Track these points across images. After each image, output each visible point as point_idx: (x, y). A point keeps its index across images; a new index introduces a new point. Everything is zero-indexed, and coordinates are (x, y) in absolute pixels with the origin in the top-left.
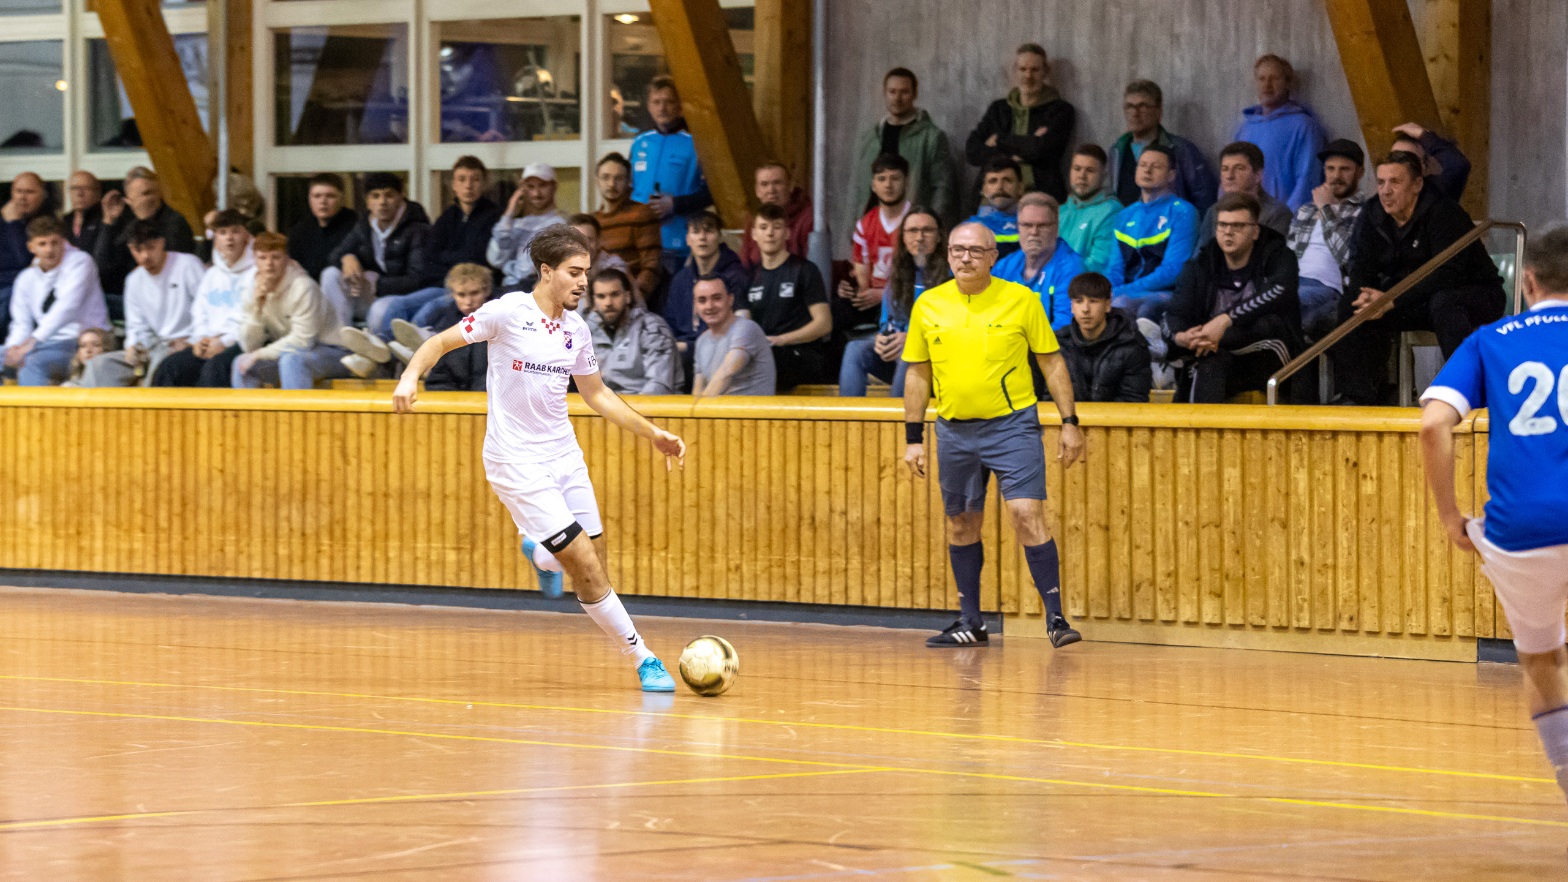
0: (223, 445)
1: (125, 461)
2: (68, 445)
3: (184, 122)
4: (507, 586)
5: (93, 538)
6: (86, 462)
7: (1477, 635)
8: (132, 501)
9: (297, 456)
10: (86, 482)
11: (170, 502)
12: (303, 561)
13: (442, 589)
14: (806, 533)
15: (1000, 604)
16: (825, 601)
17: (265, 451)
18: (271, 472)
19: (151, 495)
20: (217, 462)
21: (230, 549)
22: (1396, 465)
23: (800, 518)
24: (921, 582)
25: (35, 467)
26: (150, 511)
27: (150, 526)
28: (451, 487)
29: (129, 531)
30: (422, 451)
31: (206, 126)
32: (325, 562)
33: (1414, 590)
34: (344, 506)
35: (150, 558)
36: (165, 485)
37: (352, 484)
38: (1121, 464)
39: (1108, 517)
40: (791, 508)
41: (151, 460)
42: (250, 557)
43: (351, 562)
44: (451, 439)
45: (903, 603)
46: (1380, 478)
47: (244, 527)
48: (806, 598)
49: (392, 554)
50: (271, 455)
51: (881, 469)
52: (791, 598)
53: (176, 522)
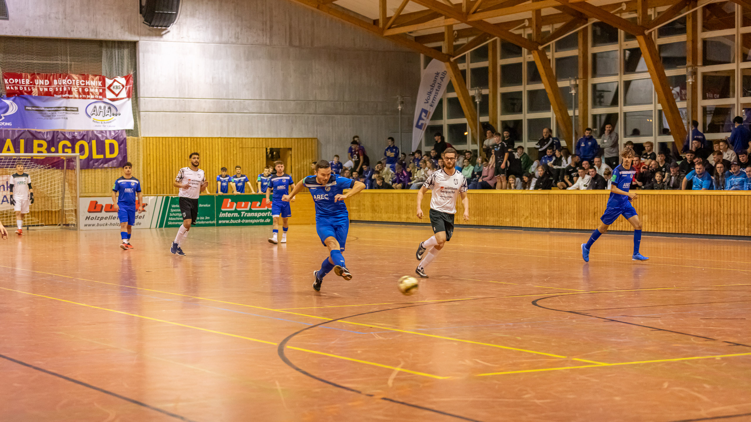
0: (691, 203)
1: (668, 207)
2: (654, 204)
3: (681, 128)
5: (660, 225)
6: (658, 207)
8: (669, 216)
9: (709, 205)
10: (659, 212)
11: (678, 216)
12: (710, 230)
13: (744, 236)
17: (701, 204)
18: (702, 209)
19: (674, 215)
20: (689, 207)
21: (693, 227)
25: (647, 208)
26: (674, 218)
27: (674, 222)
28: (746, 213)
29: (669, 223)
30: (739, 204)
31: (686, 129)
32: (716, 230)
34: (720, 217)
35: (674, 229)
36: (677, 212)
37: (722, 212)
41: (674, 206)
42: (697, 229)
43: (722, 230)
44: (746, 201)
47: (696, 222)
49: (732, 228)
50: (702, 205)
53: (680, 221)
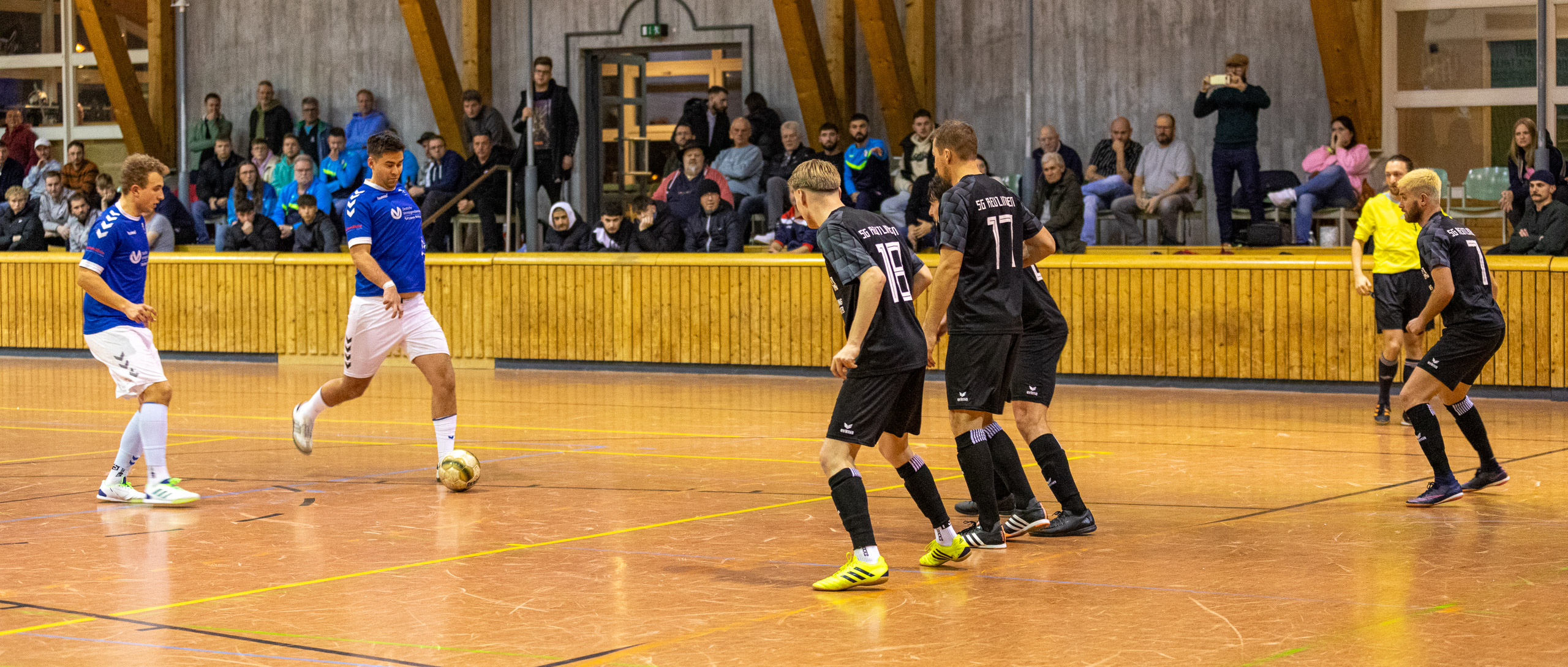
4: (34, 345)
7: (495, 356)
14: (182, 318)
15: (276, 348)
16: (192, 349)
22: (458, 280)
23: (179, 311)
24: (238, 339)
33: (467, 337)
38: (333, 282)
39: (327, 307)
40: (175, 306)
45: (230, 349)
46: (451, 286)
48: (183, 348)
51: (218, 287)
52: (175, 348)
